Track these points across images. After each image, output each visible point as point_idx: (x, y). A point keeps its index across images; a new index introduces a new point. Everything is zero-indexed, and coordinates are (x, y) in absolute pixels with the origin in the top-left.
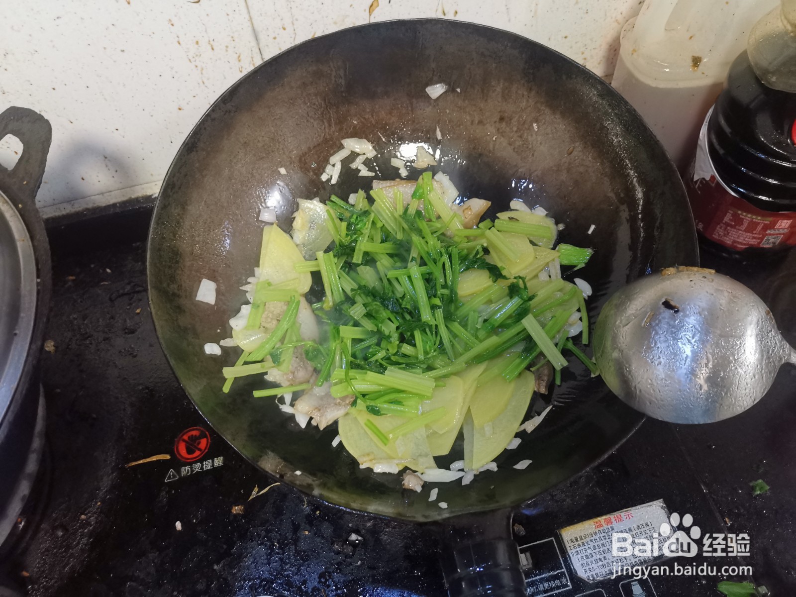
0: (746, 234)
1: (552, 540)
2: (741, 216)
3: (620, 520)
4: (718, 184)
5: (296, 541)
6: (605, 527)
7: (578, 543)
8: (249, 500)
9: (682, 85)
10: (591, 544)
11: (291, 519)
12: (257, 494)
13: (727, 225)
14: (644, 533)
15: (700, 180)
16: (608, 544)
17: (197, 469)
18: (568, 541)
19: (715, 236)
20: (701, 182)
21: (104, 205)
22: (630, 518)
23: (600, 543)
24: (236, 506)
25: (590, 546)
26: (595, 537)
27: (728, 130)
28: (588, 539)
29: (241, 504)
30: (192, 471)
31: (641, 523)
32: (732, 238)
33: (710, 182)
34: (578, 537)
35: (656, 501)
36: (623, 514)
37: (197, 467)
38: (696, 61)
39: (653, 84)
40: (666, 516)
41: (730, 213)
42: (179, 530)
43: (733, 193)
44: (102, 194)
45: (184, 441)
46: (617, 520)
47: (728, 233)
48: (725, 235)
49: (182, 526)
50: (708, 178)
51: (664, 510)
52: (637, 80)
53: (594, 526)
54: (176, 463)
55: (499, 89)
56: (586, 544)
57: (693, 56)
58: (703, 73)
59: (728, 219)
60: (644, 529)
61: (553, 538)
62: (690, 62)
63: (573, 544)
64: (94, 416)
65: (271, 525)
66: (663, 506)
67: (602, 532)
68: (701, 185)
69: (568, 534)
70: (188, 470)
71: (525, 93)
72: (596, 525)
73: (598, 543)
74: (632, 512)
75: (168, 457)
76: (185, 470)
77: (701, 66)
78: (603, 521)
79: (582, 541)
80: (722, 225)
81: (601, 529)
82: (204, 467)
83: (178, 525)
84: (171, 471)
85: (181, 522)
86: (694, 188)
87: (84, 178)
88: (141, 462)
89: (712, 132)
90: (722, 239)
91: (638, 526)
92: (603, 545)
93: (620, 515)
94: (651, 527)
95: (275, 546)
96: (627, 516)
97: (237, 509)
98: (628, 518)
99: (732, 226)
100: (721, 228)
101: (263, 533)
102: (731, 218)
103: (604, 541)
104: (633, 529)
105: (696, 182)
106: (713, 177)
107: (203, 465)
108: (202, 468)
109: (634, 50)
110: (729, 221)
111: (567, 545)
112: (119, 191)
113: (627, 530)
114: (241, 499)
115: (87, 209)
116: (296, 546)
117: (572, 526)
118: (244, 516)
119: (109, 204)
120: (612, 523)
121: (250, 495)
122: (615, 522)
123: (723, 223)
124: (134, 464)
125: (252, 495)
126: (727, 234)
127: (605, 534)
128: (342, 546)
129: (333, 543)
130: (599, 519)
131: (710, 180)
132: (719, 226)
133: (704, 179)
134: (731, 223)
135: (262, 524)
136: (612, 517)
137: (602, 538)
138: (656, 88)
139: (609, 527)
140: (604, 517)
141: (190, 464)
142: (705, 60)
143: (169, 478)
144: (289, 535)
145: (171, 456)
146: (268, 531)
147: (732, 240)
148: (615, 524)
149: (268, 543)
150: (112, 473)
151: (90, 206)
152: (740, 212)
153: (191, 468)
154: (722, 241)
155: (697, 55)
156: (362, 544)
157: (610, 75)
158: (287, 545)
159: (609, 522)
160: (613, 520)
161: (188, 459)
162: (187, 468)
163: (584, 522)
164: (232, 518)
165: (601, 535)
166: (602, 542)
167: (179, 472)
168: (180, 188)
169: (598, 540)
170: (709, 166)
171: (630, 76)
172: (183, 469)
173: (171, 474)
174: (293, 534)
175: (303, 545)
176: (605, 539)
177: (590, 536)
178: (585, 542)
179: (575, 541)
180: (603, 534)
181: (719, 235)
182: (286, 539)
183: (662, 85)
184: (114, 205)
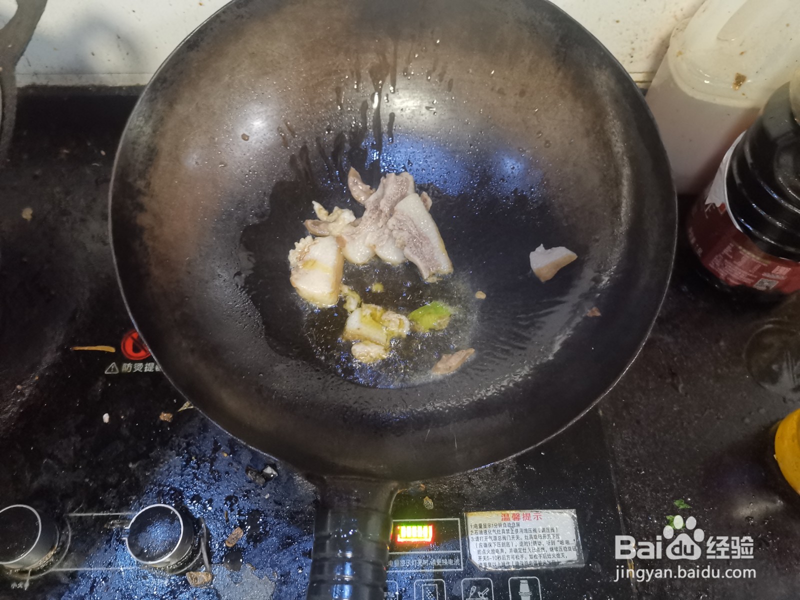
0: (742, 271)
1: (457, 521)
2: (741, 252)
3: (528, 517)
4: (726, 213)
5: (213, 460)
6: (512, 521)
7: (480, 529)
8: (180, 410)
9: (719, 101)
10: (493, 534)
11: (214, 438)
12: (189, 406)
13: (725, 257)
14: (547, 537)
15: (710, 205)
16: (509, 538)
17: (138, 369)
18: (471, 526)
19: (712, 266)
20: (711, 207)
21: (111, 85)
22: (538, 519)
23: (502, 535)
24: (165, 413)
25: (491, 535)
26: (498, 528)
27: (749, 160)
28: (492, 529)
29: (171, 413)
30: (133, 369)
31: (547, 527)
32: (728, 272)
33: (719, 210)
34: (483, 525)
35: (568, 510)
36: (532, 513)
37: (139, 367)
38: (740, 80)
39: (690, 93)
40: (574, 526)
41: (731, 246)
42: (105, 423)
43: (738, 227)
44: (111, 73)
45: (133, 338)
46: (525, 518)
47: (725, 266)
48: (720, 267)
49: (110, 419)
50: (718, 205)
51: (574, 520)
52: (675, 84)
53: (501, 518)
54: (119, 358)
55: (527, 61)
56: (488, 533)
57: (738, 74)
58: (744, 94)
59: (727, 251)
60: (548, 533)
61: (458, 519)
62: (732, 79)
63: (476, 529)
64: (53, 293)
65: (194, 439)
66: (573, 516)
67: (507, 526)
68: (710, 210)
69: (474, 519)
70: (129, 368)
71: (553, 72)
72: (503, 517)
73: (499, 535)
74: (541, 514)
75: (112, 350)
76: (127, 367)
77: (744, 86)
78: (511, 516)
79: (485, 529)
80: (720, 256)
81: (507, 522)
82: (146, 367)
83: (106, 418)
84: (113, 365)
85: (109, 415)
86: (704, 211)
87: (94, 53)
88: (86, 348)
89: (735, 158)
90: (717, 270)
91: (544, 529)
92: (504, 538)
93: (529, 514)
94: (555, 533)
95: (192, 460)
96: (536, 517)
97: (165, 417)
98: (536, 518)
99: (729, 259)
100: (719, 258)
101: (184, 445)
102: (731, 251)
103: (506, 535)
104: (537, 530)
105: (707, 205)
106: (723, 205)
107: (144, 366)
108: (143, 369)
109: (680, 53)
110: (728, 254)
111: (470, 529)
112: (127, 75)
113: (532, 530)
114: (172, 408)
115: (94, 86)
116: (212, 466)
117: (480, 513)
118: (170, 425)
119: (116, 85)
120: (519, 519)
121: (181, 406)
122: (522, 520)
123: (722, 255)
124: (78, 348)
125: (184, 406)
126: (723, 266)
127: (509, 528)
128: (256, 476)
129: (247, 471)
130: (508, 512)
131: (720, 207)
132: (717, 256)
133: (714, 204)
134: (729, 256)
135: (186, 437)
136: (521, 513)
137: (506, 531)
138: (693, 98)
139: (515, 522)
140: (513, 512)
141: (133, 362)
142: (749, 81)
143: (110, 370)
144: (209, 453)
145: (116, 350)
146: (188, 444)
147: (726, 274)
148: (521, 521)
149: (187, 456)
150: (57, 352)
151: (97, 83)
152: (740, 247)
153: (133, 367)
154: (717, 272)
155: (742, 73)
156: (275, 479)
157: (652, 73)
158: (204, 461)
159: (516, 518)
160: (521, 517)
161: (131, 356)
162: (130, 365)
163: (492, 512)
164: (158, 422)
165: (505, 529)
166: (504, 535)
167: (120, 366)
168: (172, 84)
169: (501, 532)
170: (723, 193)
171: (670, 79)
172: (125, 365)
173: (113, 367)
174: (213, 453)
175: (218, 466)
176: (508, 533)
177: (494, 526)
178: (487, 531)
179: (478, 527)
180: (508, 528)
181: (715, 265)
182: (204, 456)
183: (699, 96)
184: (120, 88)
